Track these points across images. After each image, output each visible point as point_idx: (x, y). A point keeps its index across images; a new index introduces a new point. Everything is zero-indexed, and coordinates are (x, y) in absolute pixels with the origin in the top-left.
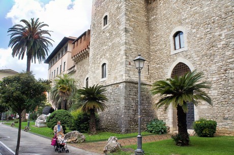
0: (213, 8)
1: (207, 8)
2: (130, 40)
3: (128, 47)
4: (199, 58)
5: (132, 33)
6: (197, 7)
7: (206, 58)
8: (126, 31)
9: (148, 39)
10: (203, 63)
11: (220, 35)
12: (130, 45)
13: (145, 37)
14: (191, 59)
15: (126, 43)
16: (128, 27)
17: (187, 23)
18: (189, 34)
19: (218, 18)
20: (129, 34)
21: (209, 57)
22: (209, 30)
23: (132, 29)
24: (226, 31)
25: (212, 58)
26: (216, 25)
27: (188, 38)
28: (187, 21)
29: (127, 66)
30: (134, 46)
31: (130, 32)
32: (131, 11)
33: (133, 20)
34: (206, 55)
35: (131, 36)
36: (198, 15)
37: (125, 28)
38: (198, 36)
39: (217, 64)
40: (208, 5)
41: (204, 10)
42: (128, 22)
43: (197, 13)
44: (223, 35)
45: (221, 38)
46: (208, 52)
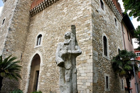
0: (57, 23)
1: (55, 23)
2: (11, 35)
3: (9, 40)
4: (45, 52)
5: (14, 32)
6: (51, 22)
7: (48, 52)
8: (10, 29)
9: (26, 37)
10: (47, 55)
11: (57, 39)
12: (11, 39)
13: (24, 35)
14: (42, 52)
15: (7, 37)
16: (12, 28)
17: (45, 30)
18: (45, 37)
19: (58, 29)
20: (11, 32)
21: (50, 52)
22: (53, 35)
23: (15, 29)
24: (60, 37)
25: (51, 53)
26: (57, 33)
27: (43, 39)
28: (45, 29)
29: (5, 52)
30: (14, 40)
31: (13, 31)
32: (17, 18)
33: (17, 24)
34: (49, 50)
35: (13, 33)
36: (50, 26)
37: (10, 28)
38: (48, 38)
39: (53, 57)
40: (56, 21)
41: (54, 23)
42: (13, 24)
43: (50, 25)
44: (58, 39)
45: (57, 41)
46: (50, 49)
